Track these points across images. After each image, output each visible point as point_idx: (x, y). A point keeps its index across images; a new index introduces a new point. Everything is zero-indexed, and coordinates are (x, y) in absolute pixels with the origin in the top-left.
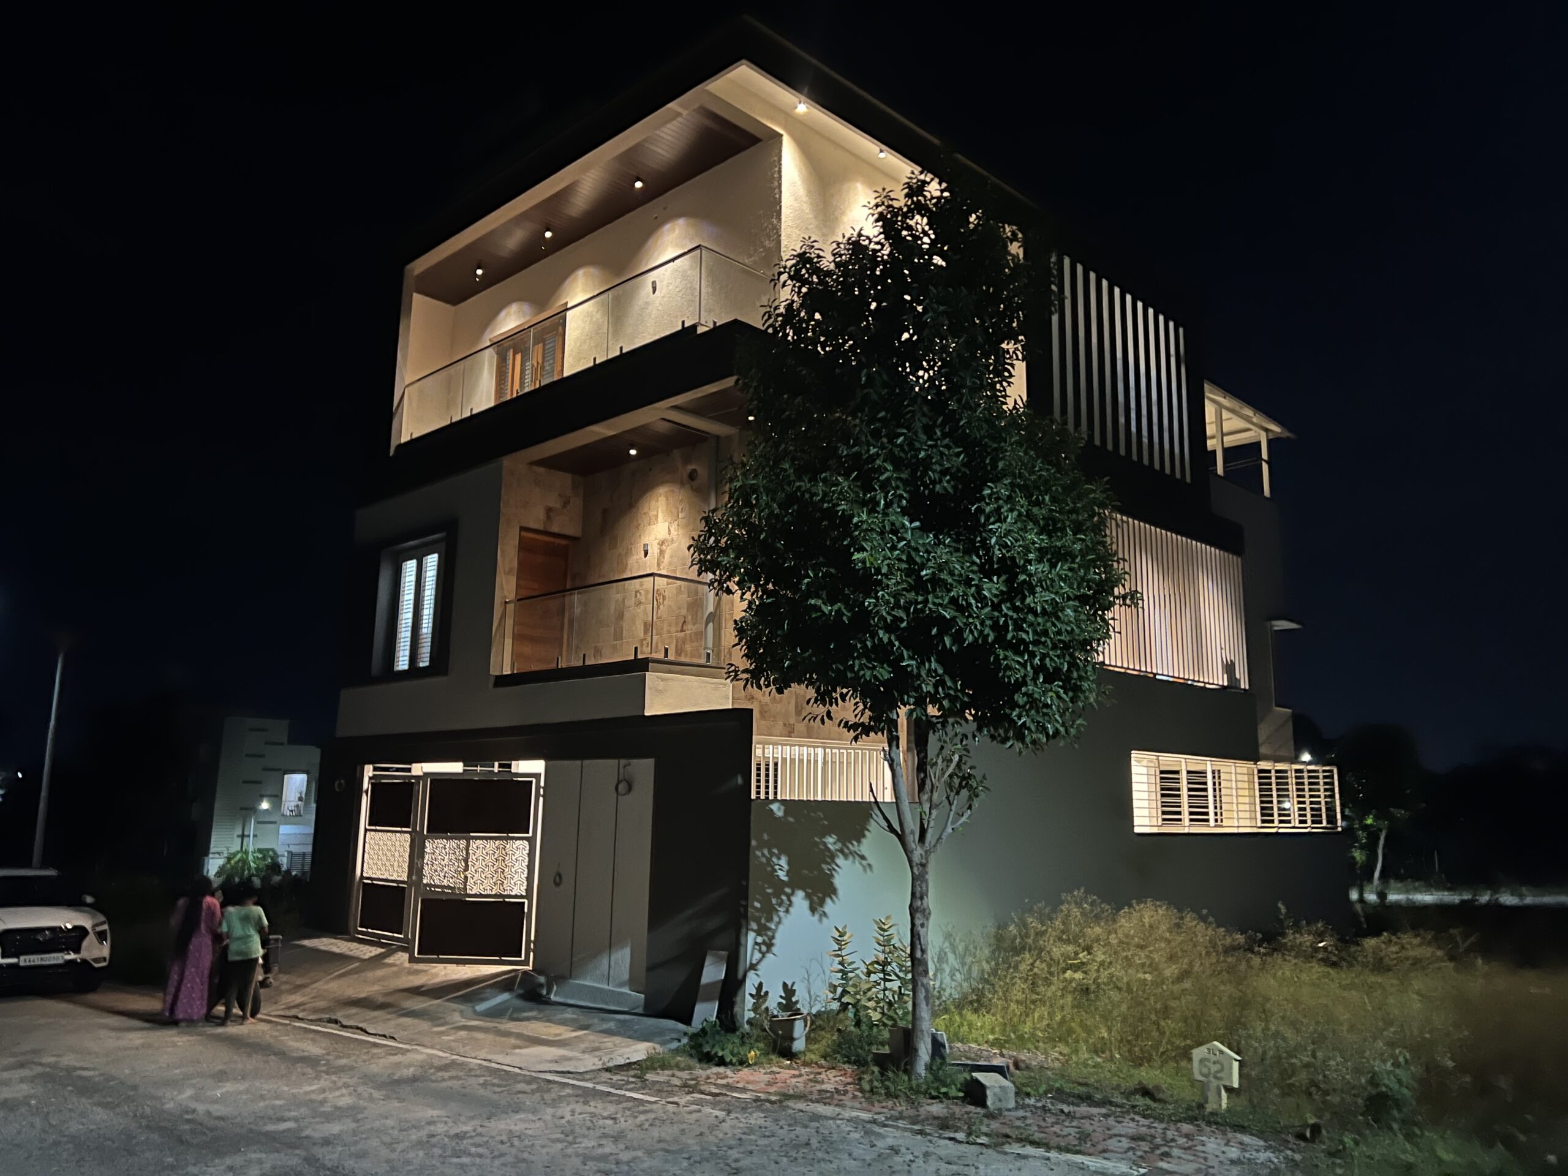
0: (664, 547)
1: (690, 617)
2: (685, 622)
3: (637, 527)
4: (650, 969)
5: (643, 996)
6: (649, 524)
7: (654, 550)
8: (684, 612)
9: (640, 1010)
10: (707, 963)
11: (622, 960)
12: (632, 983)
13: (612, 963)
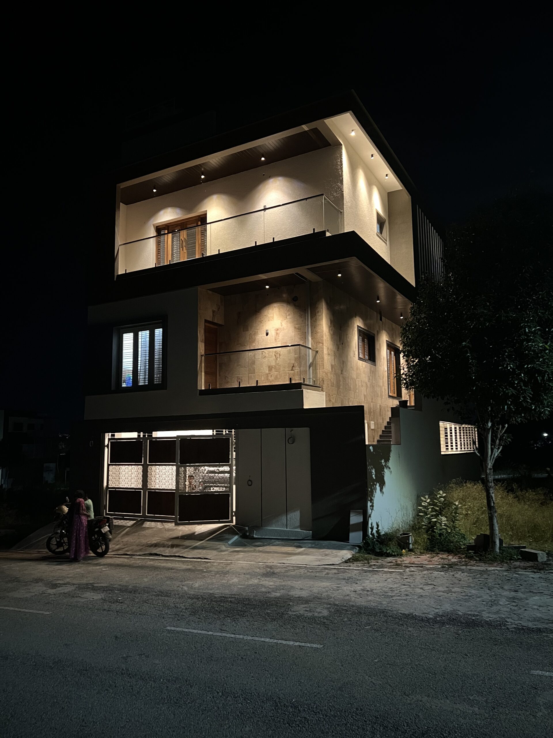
0: (278, 332)
1: (296, 364)
2: (293, 366)
3: (261, 322)
4: (313, 520)
5: (311, 532)
6: (269, 320)
7: (272, 333)
8: (293, 362)
9: (310, 538)
10: (351, 515)
11: (295, 517)
12: (302, 526)
13: (288, 518)
